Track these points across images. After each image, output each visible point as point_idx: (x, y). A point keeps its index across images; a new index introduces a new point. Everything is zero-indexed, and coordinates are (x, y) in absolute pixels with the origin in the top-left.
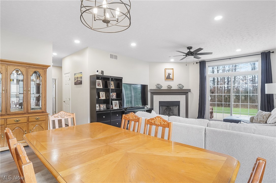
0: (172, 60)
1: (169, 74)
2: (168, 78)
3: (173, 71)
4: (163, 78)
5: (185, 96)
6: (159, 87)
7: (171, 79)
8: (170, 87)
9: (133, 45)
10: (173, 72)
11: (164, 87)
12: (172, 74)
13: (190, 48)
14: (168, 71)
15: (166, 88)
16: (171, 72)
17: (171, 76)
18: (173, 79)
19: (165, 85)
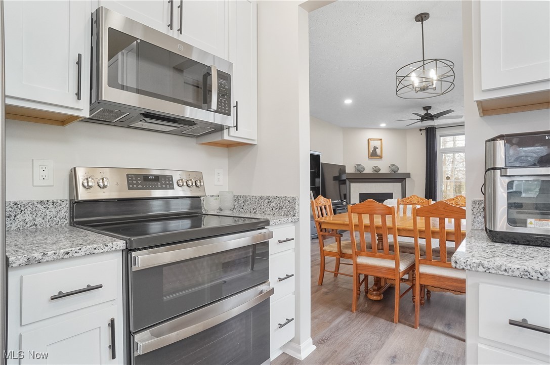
0: (383, 125)
1: (375, 148)
2: (374, 154)
3: (381, 142)
4: (366, 154)
5: (400, 184)
6: (359, 168)
7: (378, 156)
8: (377, 170)
9: (348, 102)
10: (382, 144)
11: (368, 170)
12: (379, 147)
13: (427, 108)
14: (374, 144)
15: (371, 171)
16: (377, 144)
17: (378, 151)
18: (381, 157)
19: (369, 166)
